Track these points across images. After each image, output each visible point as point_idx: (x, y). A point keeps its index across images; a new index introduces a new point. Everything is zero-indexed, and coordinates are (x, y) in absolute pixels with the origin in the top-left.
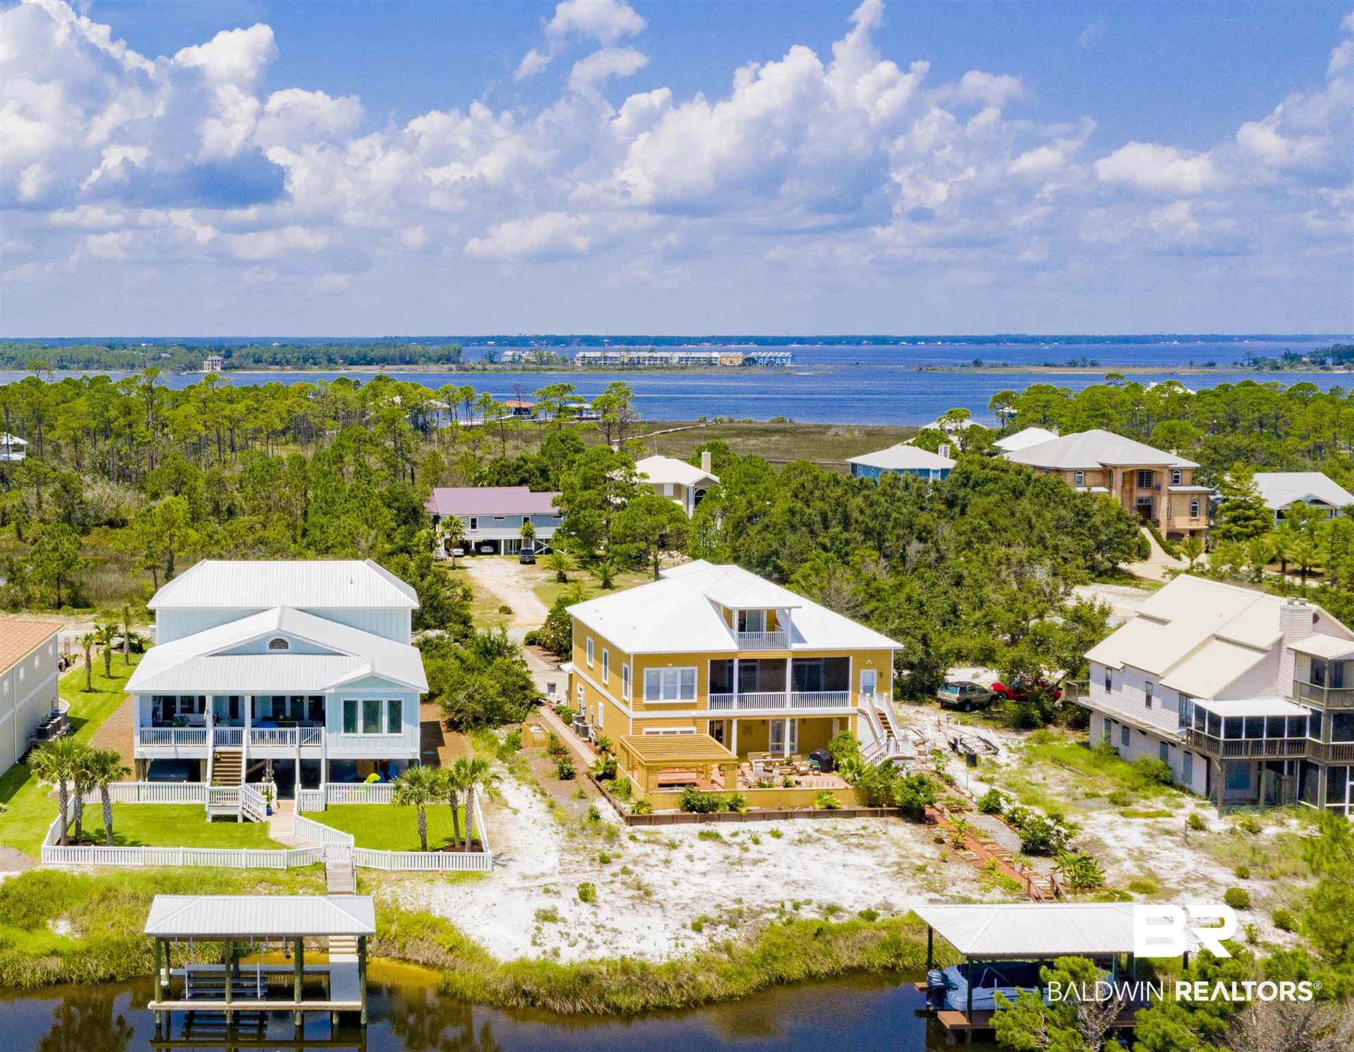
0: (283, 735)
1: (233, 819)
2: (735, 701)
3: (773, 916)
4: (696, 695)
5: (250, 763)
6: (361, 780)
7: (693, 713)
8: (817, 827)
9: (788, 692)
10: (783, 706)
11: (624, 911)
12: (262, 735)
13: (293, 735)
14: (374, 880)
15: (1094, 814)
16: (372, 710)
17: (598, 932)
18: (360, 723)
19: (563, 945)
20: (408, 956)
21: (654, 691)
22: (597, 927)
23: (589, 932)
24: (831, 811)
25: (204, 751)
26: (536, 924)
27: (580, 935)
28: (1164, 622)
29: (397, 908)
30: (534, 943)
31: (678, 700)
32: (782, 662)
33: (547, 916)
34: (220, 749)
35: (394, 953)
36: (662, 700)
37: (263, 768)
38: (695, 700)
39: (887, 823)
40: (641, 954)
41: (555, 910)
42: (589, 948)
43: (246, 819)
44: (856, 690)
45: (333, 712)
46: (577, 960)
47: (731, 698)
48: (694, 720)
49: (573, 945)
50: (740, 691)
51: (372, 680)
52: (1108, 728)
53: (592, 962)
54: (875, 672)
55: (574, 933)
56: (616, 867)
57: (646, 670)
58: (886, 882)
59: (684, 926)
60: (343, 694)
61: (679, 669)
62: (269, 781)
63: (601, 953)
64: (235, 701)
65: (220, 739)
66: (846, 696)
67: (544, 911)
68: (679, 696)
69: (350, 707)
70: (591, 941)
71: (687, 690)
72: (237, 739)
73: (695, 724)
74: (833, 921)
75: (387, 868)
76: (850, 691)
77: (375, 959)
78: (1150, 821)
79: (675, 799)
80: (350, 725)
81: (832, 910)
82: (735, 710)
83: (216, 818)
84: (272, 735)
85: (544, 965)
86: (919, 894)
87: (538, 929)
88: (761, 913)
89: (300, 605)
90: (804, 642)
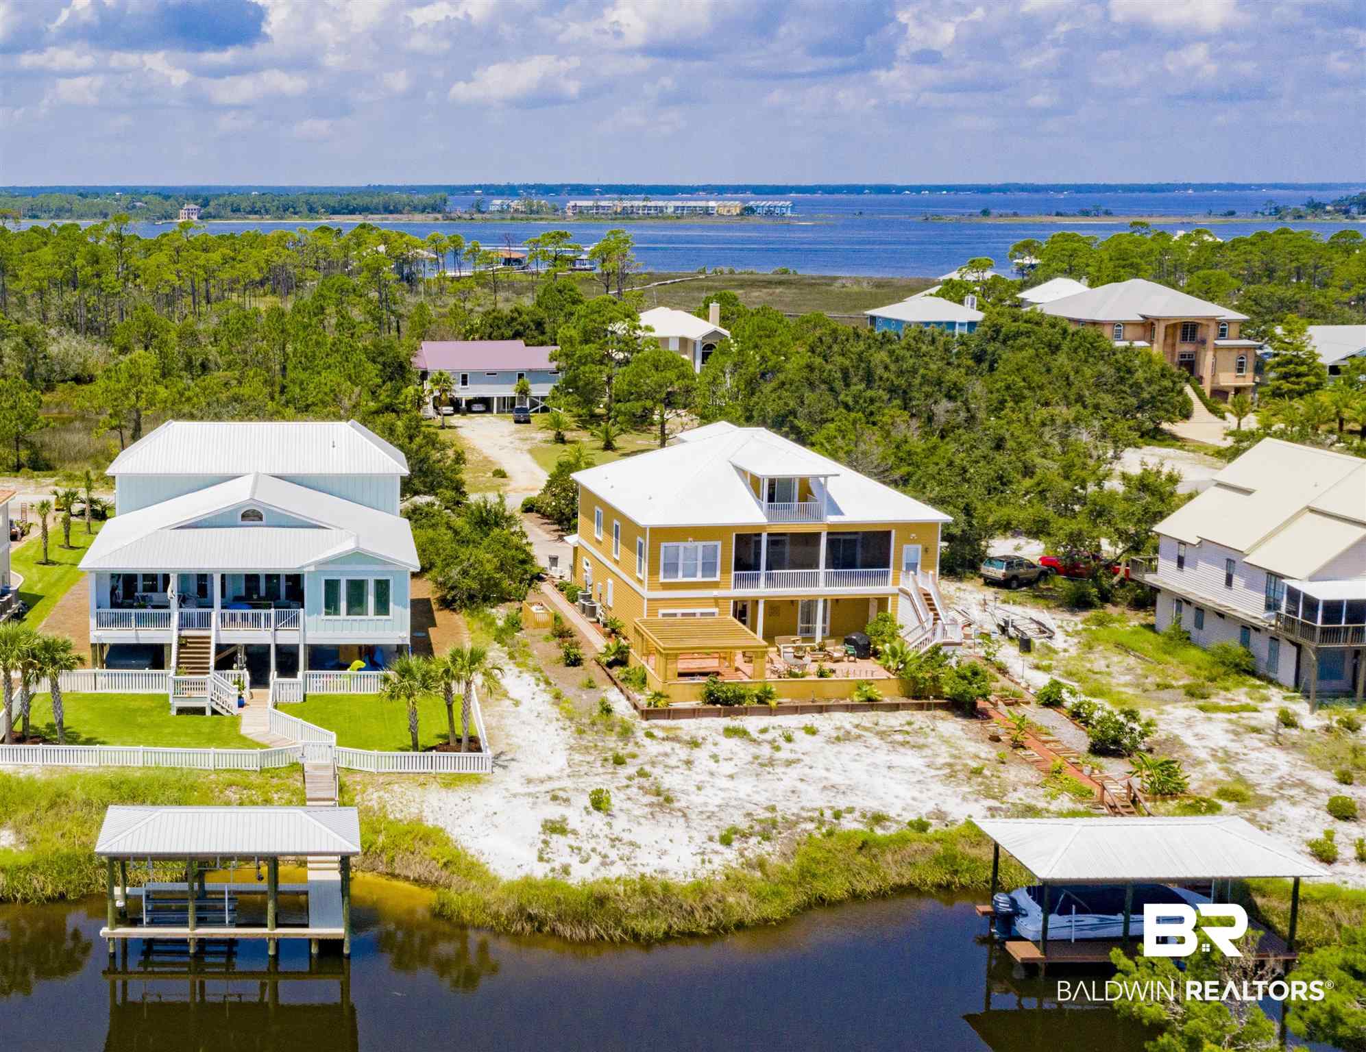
0: (256, 619)
1: (201, 711)
2: (762, 579)
3: (810, 826)
4: (718, 573)
5: (220, 648)
6: (345, 667)
7: (715, 593)
8: (856, 722)
9: (822, 569)
10: (816, 584)
11: (642, 820)
12: (233, 618)
13: (268, 618)
14: (358, 783)
15: (1168, 708)
16: (357, 588)
17: (613, 846)
18: (343, 605)
19: (574, 861)
20: (397, 872)
21: (672, 568)
22: (612, 840)
23: (604, 846)
24: (871, 704)
25: (169, 635)
26: (543, 837)
27: (594, 850)
28: (1248, 492)
29: (385, 817)
30: (541, 859)
31: (699, 578)
32: (814, 538)
33: (555, 828)
34: (185, 633)
35: (381, 868)
36: (680, 579)
37: (235, 653)
38: (717, 579)
39: (934, 717)
40: (663, 872)
41: (564, 820)
42: (604, 864)
43: (214, 712)
44: (898, 568)
45: (314, 592)
46: (591, 879)
47: (757, 578)
48: (716, 601)
49: (585, 861)
50: (769, 567)
51: (357, 556)
52: (1179, 609)
53: (607, 881)
54: (920, 547)
55: (587, 847)
56: (631, 770)
57: (663, 545)
58: (937, 788)
59: (711, 839)
60: (325, 572)
61: (700, 544)
62: (242, 668)
63: (618, 870)
64: (203, 580)
65: (185, 623)
66: (886, 574)
67: (552, 822)
68: (699, 574)
69: (331, 587)
70: (605, 856)
71: (709, 568)
72: (205, 622)
73: (717, 605)
74: (879, 832)
75: (372, 770)
76: (891, 570)
77: (359, 874)
78: (1234, 716)
79: (697, 690)
80: (331, 604)
81: (878, 819)
82: (761, 589)
83: (181, 711)
84: (244, 617)
85: (552, 885)
86: (976, 800)
87: (545, 842)
88: (797, 823)
89: (278, 471)
90: (842, 514)
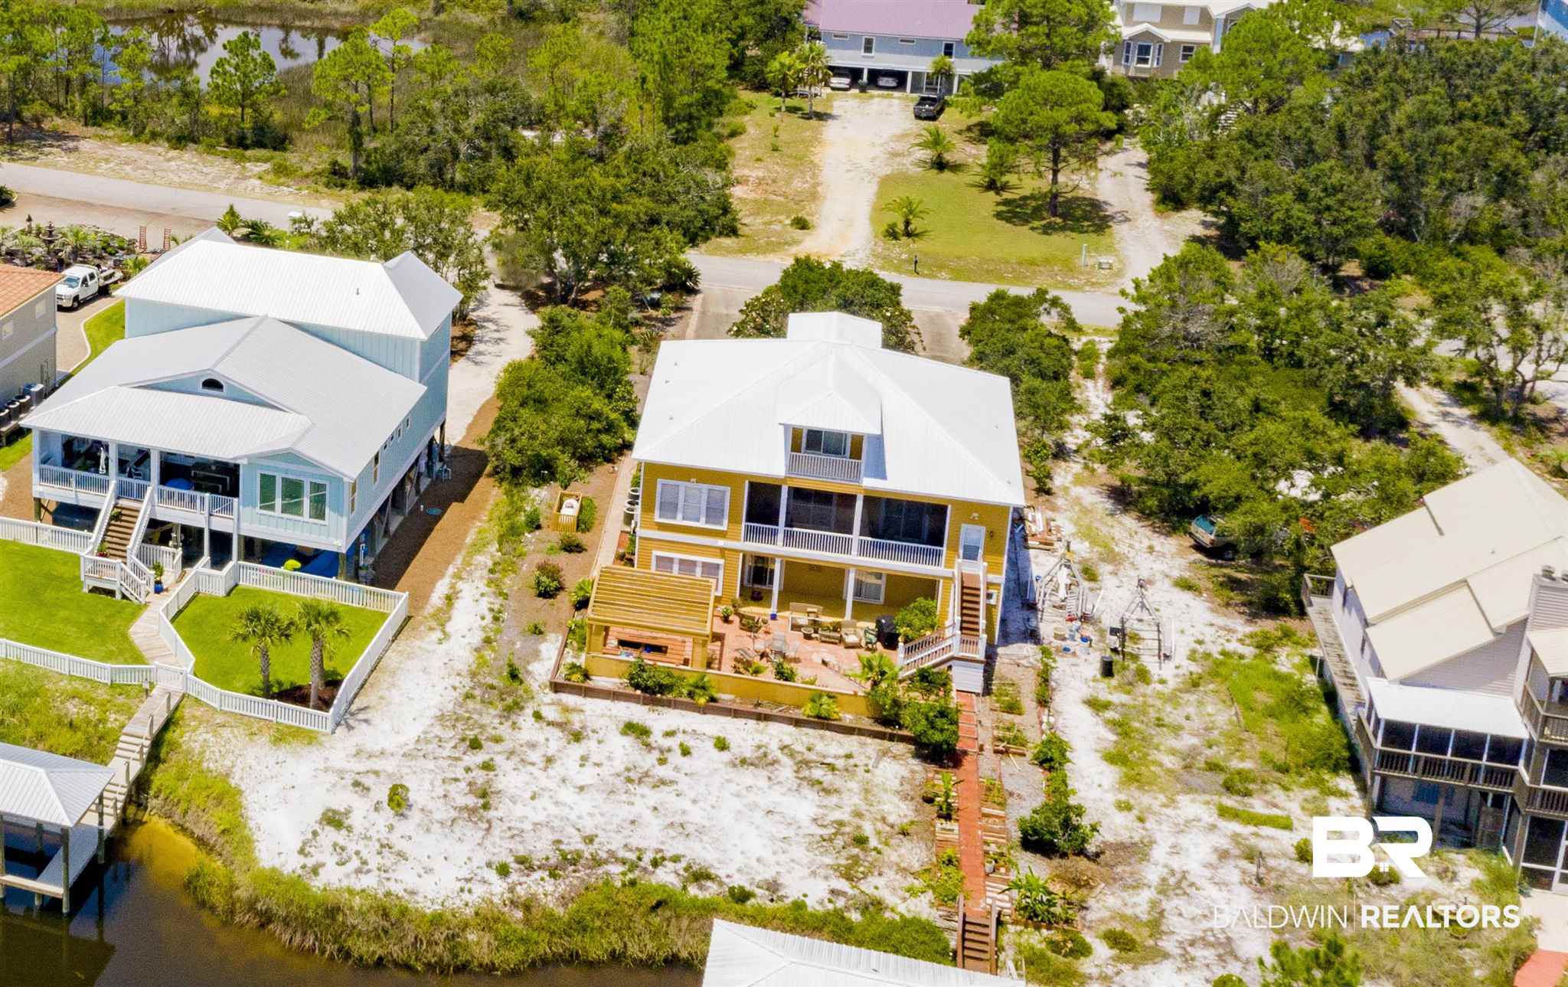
0: (192, 500)
1: (111, 593)
2: (781, 536)
3: (616, 869)
4: (726, 521)
5: (154, 524)
7: (721, 543)
8: (787, 741)
9: (856, 536)
10: (848, 551)
11: (436, 827)
12: (171, 496)
13: (202, 500)
14: (194, 718)
15: (1184, 800)
16: (293, 490)
17: (379, 853)
18: (278, 502)
19: (331, 860)
20: (187, 825)
21: (670, 508)
22: (382, 846)
23: (369, 852)
24: (823, 722)
25: (104, 502)
26: (317, 827)
27: (357, 853)
29: (199, 764)
30: (302, 852)
31: (702, 524)
32: (848, 500)
33: (334, 820)
34: (123, 503)
35: (176, 818)
36: (679, 521)
37: (170, 531)
38: (724, 527)
39: (885, 753)
40: (413, 893)
41: (348, 812)
42: (358, 871)
43: (124, 597)
44: (954, 548)
45: (249, 483)
46: (336, 885)
47: (775, 533)
48: (722, 552)
49: (341, 863)
50: (789, 524)
51: (290, 456)
53: (351, 891)
54: (983, 529)
55: (352, 847)
56: (480, 757)
57: (660, 481)
58: (799, 852)
59: (489, 865)
60: (261, 467)
61: (705, 487)
62: (176, 547)
63: (369, 881)
64: (144, 455)
65: (122, 492)
66: (939, 554)
67: (335, 812)
68: (703, 519)
69: (268, 482)
70: (365, 863)
71: (713, 512)
72: (140, 494)
73: (723, 556)
74: (693, 890)
75: (216, 706)
76: (944, 549)
77: (155, 819)
78: (1246, 830)
79: (624, 668)
80: (267, 499)
81: (700, 876)
82: (778, 548)
83: (95, 590)
84: (181, 497)
85: (296, 883)
86: (826, 878)
87: (315, 834)
88: (606, 862)
90: (884, 477)
